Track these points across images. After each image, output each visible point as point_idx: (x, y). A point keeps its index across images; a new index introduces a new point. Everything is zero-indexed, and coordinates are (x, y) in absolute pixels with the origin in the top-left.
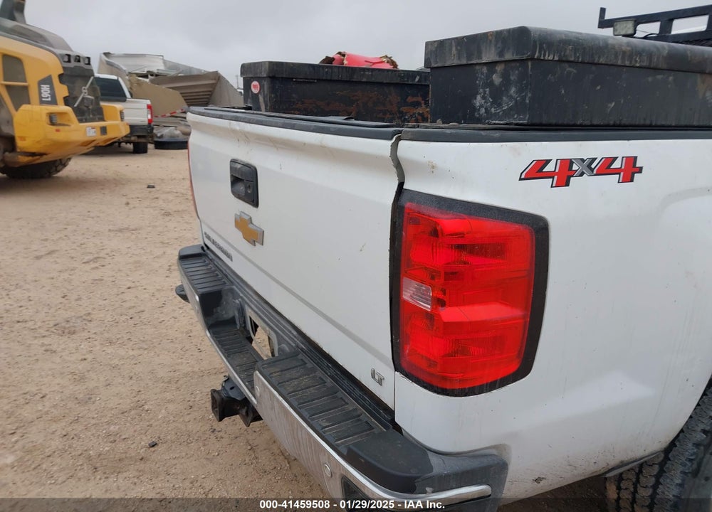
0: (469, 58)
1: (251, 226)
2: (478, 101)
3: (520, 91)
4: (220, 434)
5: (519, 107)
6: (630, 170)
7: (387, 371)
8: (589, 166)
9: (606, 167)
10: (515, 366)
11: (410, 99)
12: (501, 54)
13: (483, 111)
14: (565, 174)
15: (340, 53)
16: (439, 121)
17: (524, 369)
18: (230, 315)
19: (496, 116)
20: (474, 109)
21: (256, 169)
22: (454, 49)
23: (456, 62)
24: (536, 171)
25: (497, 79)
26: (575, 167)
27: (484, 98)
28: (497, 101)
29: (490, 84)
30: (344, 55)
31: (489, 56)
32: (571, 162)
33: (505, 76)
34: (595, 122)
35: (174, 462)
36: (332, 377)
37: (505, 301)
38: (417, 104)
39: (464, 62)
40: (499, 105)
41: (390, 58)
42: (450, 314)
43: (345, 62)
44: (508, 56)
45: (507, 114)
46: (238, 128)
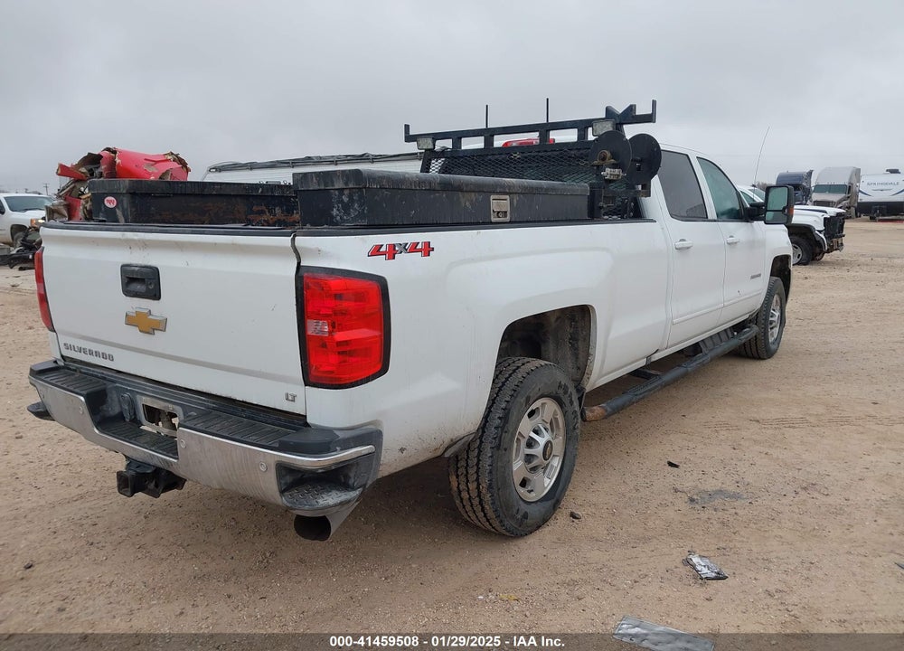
0: (325, 186)
1: (150, 317)
2: (335, 212)
3: (360, 206)
4: (100, 545)
5: (361, 215)
6: (427, 250)
7: (300, 389)
8: (404, 247)
9: (413, 248)
10: (379, 367)
11: (255, 208)
12: (346, 184)
13: (338, 218)
14: (392, 252)
15: (108, 149)
16: (308, 226)
17: (384, 369)
18: (116, 410)
19: (347, 221)
20: (332, 217)
21: (157, 269)
22: (314, 180)
23: (317, 187)
24: (376, 251)
25: (345, 199)
26: (397, 249)
27: (338, 210)
28: (347, 211)
29: (342, 201)
30: (115, 152)
31: (339, 184)
32: (394, 245)
33: (350, 196)
34: (405, 223)
35: (62, 573)
36: (248, 418)
37: (368, 326)
38: (262, 212)
39: (323, 187)
40: (349, 214)
41: (177, 156)
42: (340, 336)
43: (118, 161)
44: (351, 186)
45: (354, 219)
46: (136, 238)
